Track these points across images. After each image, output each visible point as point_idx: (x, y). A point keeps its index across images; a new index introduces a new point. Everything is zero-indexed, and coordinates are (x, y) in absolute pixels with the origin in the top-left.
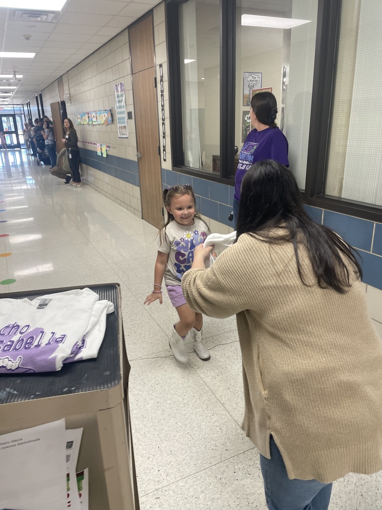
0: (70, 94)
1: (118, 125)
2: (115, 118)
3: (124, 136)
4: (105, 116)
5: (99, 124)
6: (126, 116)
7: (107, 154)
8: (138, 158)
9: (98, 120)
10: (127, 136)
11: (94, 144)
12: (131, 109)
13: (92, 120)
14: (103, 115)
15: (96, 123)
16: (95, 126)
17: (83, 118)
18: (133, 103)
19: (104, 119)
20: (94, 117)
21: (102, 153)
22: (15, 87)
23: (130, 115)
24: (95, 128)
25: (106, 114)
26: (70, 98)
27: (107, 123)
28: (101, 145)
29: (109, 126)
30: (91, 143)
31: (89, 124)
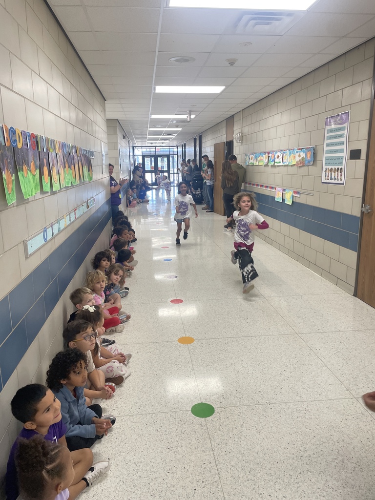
0: (242, 133)
1: (324, 167)
2: (318, 158)
3: (336, 182)
4: (299, 156)
5: (285, 166)
6: (345, 155)
7: (293, 201)
8: (362, 213)
9: (284, 161)
10: (342, 182)
11: (272, 188)
12: (363, 146)
13: (274, 160)
14: (297, 155)
15: (281, 164)
16: (278, 168)
17: (259, 159)
18: (366, 137)
19: (298, 159)
20: (278, 157)
21: (283, 200)
22: (180, 129)
23: (355, 155)
24: (276, 170)
25: (303, 155)
26: (242, 138)
27: (302, 164)
28: (284, 190)
29: (306, 168)
30: (267, 187)
31: (267, 165)
